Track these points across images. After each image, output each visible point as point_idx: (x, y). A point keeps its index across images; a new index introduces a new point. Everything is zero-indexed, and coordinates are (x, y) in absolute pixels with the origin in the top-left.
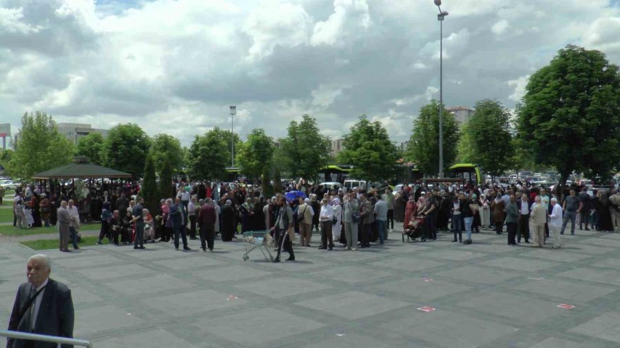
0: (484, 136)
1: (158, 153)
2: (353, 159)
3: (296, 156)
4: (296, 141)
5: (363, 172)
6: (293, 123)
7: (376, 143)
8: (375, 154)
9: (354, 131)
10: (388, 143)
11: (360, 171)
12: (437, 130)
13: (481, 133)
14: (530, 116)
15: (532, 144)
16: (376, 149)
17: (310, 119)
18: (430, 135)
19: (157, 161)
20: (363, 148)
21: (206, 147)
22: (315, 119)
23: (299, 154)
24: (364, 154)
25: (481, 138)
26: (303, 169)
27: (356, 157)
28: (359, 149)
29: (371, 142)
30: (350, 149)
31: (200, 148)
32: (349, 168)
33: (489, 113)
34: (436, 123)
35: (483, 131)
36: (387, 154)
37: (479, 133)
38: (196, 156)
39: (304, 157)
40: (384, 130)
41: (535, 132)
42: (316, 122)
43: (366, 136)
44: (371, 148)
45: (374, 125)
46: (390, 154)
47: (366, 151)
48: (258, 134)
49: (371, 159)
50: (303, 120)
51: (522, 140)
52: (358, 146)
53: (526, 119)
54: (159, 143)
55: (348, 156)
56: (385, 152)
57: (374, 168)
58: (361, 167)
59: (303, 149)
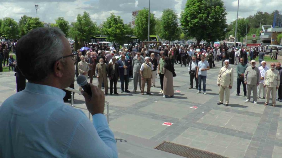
0: (167, 24)
1: (7, 27)
2: (109, 32)
3: (82, 31)
4: (80, 23)
5: (113, 38)
6: (79, 15)
7: (119, 25)
8: (118, 31)
9: (108, 20)
10: (123, 26)
11: (111, 38)
12: (147, 21)
13: (166, 23)
14: (187, 17)
15: (188, 28)
16: (119, 28)
17: (86, 14)
18: (144, 23)
19: (6, 31)
20: (113, 28)
21: (35, 25)
22: (89, 14)
24: (114, 30)
25: (166, 25)
26: (84, 36)
27: (110, 31)
28: (111, 28)
29: (116, 25)
30: (107, 28)
31: (32, 25)
33: (169, 15)
34: (147, 18)
35: (167, 22)
36: (124, 30)
37: (165, 23)
38: (29, 29)
39: (84, 31)
40: (122, 20)
41: (189, 23)
43: (114, 22)
44: (116, 28)
45: (118, 17)
46: (125, 30)
47: (114, 29)
48: (61, 20)
49: (117, 33)
50: (84, 14)
51: (183, 26)
53: (185, 18)
54: (6, 22)
55: (106, 31)
56: (123, 29)
57: (118, 36)
58: (112, 36)
59: (85, 27)
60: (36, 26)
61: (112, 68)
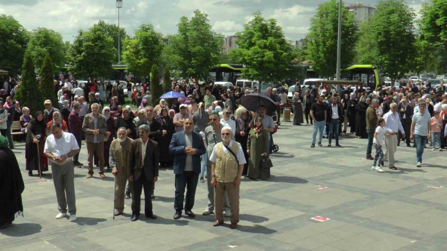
0: (385, 37)
1: (38, 48)
2: (246, 58)
3: (187, 54)
4: (186, 38)
5: (256, 72)
6: (184, 19)
7: (271, 41)
8: (269, 54)
9: (247, 29)
10: (282, 42)
11: (252, 72)
12: (336, 29)
13: (382, 33)
14: (437, 16)
15: (438, 46)
16: (271, 48)
17: (201, 15)
18: (327, 35)
19: (37, 57)
20: (256, 47)
21: (90, 43)
22: (206, 15)
23: (190, 52)
24: (258, 53)
25: (381, 38)
26: (193, 68)
27: (249, 56)
28: (252, 48)
29: (265, 41)
30: (243, 47)
31: (85, 44)
32: (242, 67)
33: (391, 12)
34: (335, 22)
35: (384, 31)
36: (282, 53)
37: (380, 34)
38: (80, 52)
39: (194, 55)
40: (279, 29)
41: (441, 34)
42: (208, 18)
43: (260, 33)
44: (265, 47)
45: (269, 23)
46: (285, 53)
47: (260, 50)
48: (146, 30)
49: (265, 59)
50: (194, 15)
51: (426, 42)
52: (252, 44)
53: (432, 20)
54: (38, 38)
55: (241, 55)
56: (279, 51)
57: (267, 68)
58: (254, 66)
59: (194, 46)
60: (93, 44)
61: (139, 153)
